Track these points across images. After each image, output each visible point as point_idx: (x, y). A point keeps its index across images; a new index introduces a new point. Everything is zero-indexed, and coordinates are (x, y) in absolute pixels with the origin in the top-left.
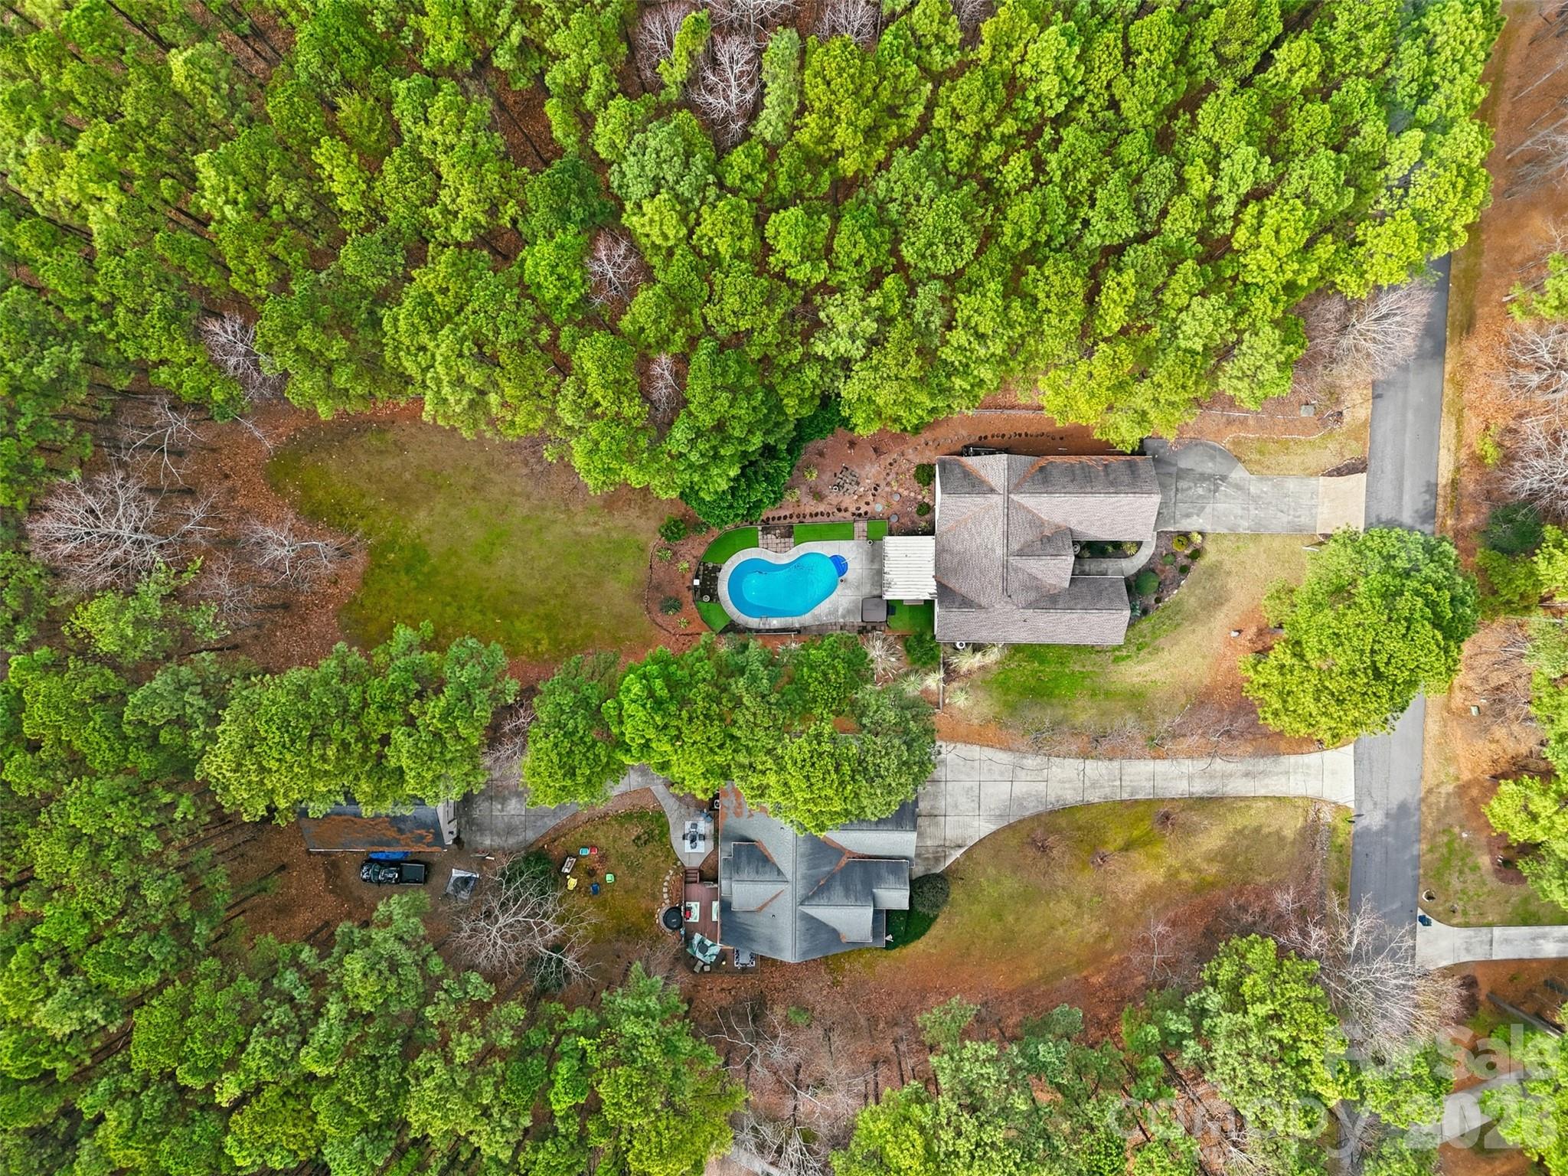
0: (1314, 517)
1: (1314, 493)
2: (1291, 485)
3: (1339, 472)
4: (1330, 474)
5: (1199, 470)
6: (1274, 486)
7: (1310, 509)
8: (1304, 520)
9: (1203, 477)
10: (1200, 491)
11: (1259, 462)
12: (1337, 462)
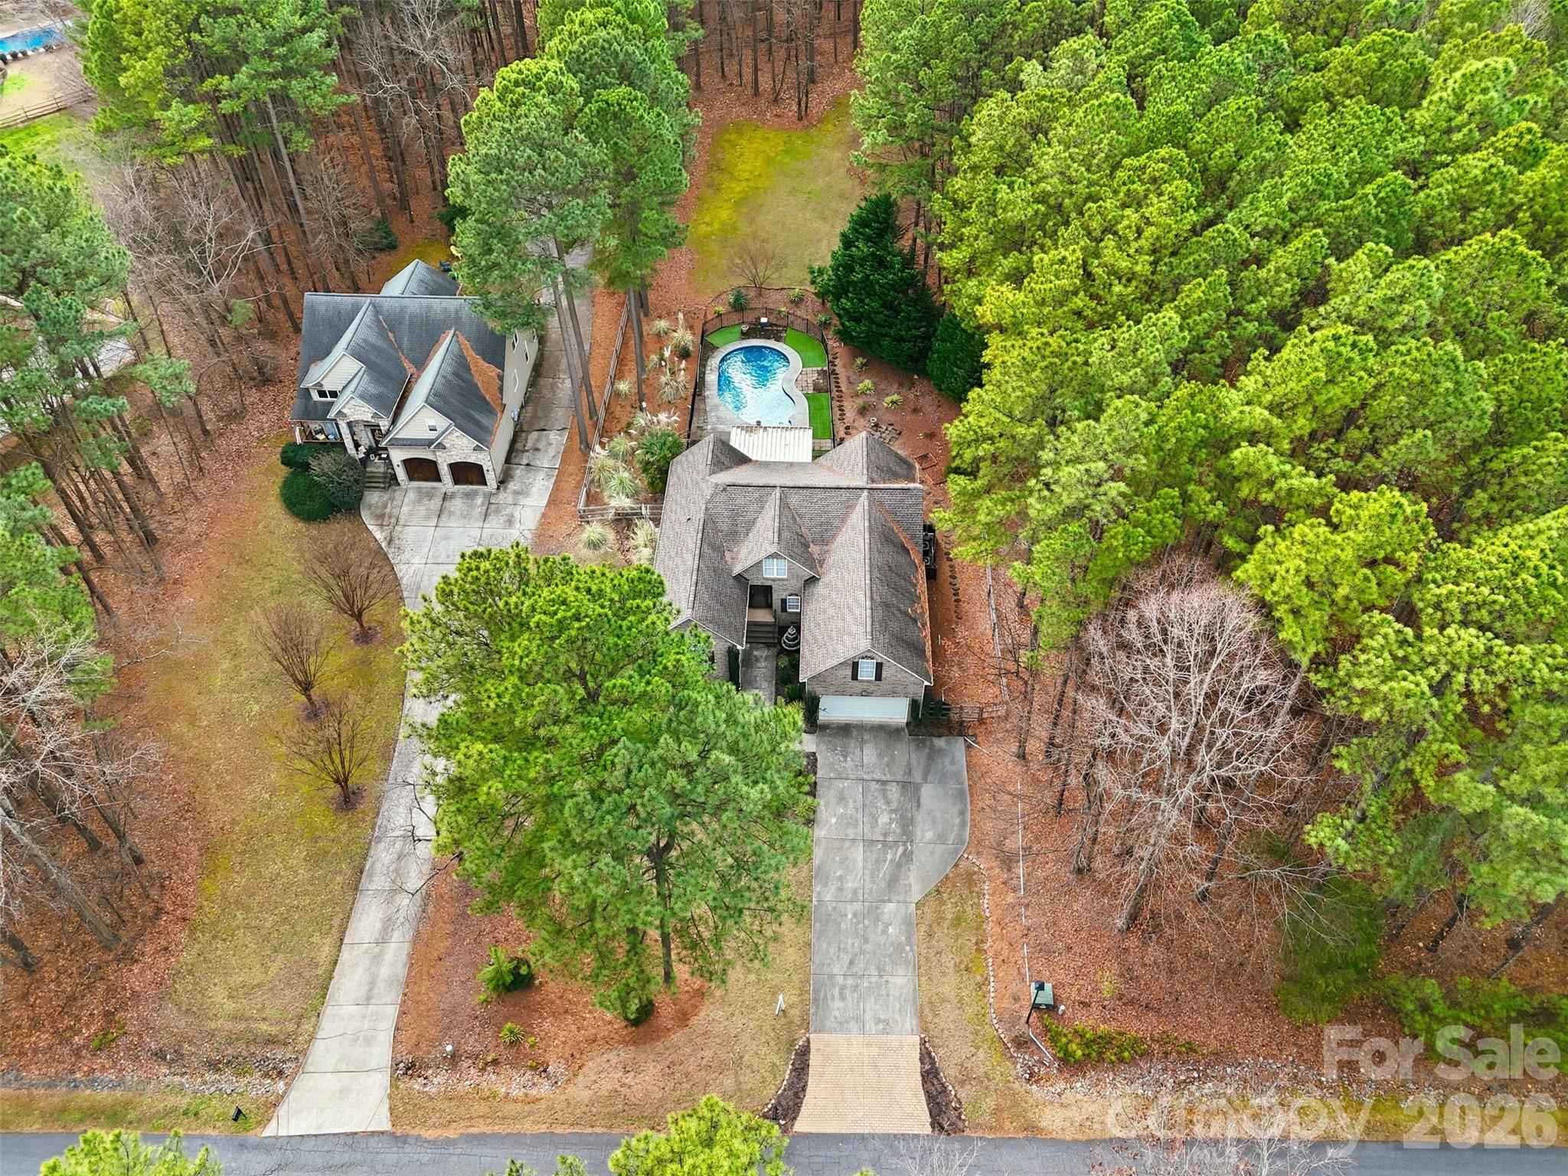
0: (842, 1026)
1: (886, 1026)
2: (901, 981)
3: (930, 1074)
4: (926, 1056)
5: (920, 817)
6: (898, 948)
7: (858, 1019)
8: (837, 1008)
9: (907, 825)
10: (884, 819)
11: (939, 919)
12: (949, 1072)
